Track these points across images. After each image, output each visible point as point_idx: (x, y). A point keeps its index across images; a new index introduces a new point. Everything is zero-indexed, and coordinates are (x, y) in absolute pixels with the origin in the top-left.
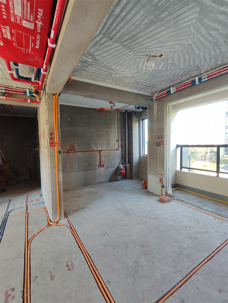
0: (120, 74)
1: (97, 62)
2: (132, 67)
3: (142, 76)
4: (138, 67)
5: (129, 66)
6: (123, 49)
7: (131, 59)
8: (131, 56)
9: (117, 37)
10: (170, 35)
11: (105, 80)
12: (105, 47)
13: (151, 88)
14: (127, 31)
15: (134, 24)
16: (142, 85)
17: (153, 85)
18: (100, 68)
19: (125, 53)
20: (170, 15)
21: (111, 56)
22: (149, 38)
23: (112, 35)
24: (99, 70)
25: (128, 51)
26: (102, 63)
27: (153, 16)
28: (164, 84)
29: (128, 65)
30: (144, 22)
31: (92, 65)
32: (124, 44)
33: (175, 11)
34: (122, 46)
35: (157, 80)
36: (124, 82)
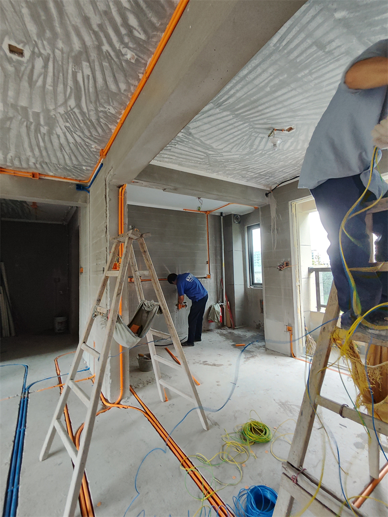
0: (223, 156)
1: (191, 137)
2: (243, 145)
3: (256, 158)
4: (251, 146)
5: (239, 143)
6: (235, 120)
7: (243, 134)
8: (245, 130)
9: (229, 103)
10: (307, 101)
11: (197, 165)
12: (209, 116)
13: (268, 177)
14: (245, 95)
15: (257, 86)
16: (254, 172)
17: (271, 173)
18: (193, 146)
19: (236, 125)
20: (310, 73)
21: (214, 129)
22: (275, 105)
23: (221, 100)
24: (191, 150)
25: (242, 123)
26: (198, 139)
27: (286, 76)
28: (288, 171)
29: (237, 142)
30: (272, 83)
31: (182, 141)
32: (237, 113)
33: (318, 68)
34: (233, 115)
35: (279, 165)
36: (227, 168)
